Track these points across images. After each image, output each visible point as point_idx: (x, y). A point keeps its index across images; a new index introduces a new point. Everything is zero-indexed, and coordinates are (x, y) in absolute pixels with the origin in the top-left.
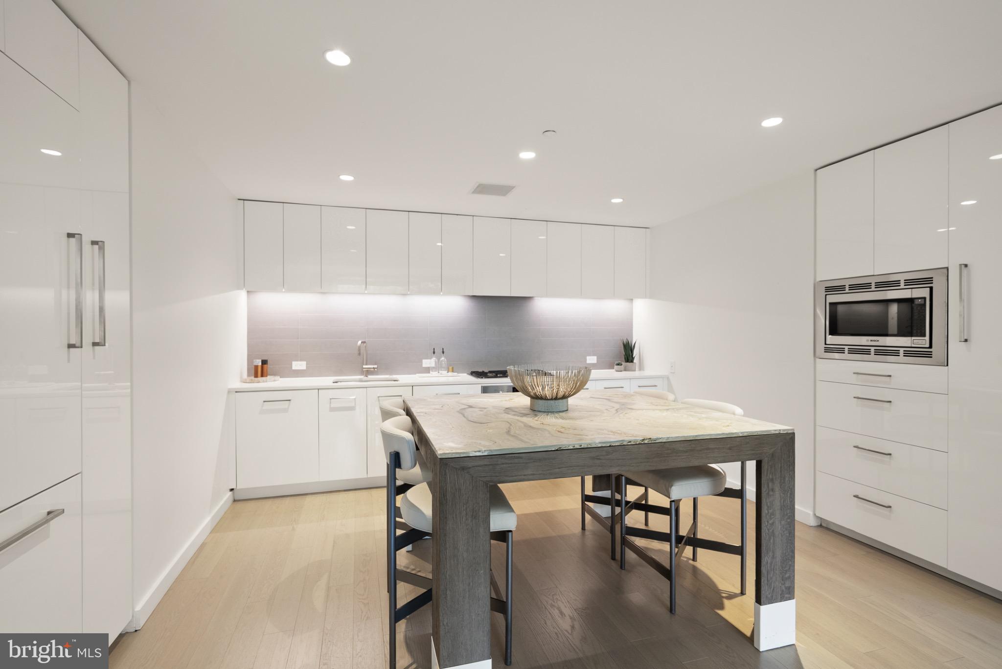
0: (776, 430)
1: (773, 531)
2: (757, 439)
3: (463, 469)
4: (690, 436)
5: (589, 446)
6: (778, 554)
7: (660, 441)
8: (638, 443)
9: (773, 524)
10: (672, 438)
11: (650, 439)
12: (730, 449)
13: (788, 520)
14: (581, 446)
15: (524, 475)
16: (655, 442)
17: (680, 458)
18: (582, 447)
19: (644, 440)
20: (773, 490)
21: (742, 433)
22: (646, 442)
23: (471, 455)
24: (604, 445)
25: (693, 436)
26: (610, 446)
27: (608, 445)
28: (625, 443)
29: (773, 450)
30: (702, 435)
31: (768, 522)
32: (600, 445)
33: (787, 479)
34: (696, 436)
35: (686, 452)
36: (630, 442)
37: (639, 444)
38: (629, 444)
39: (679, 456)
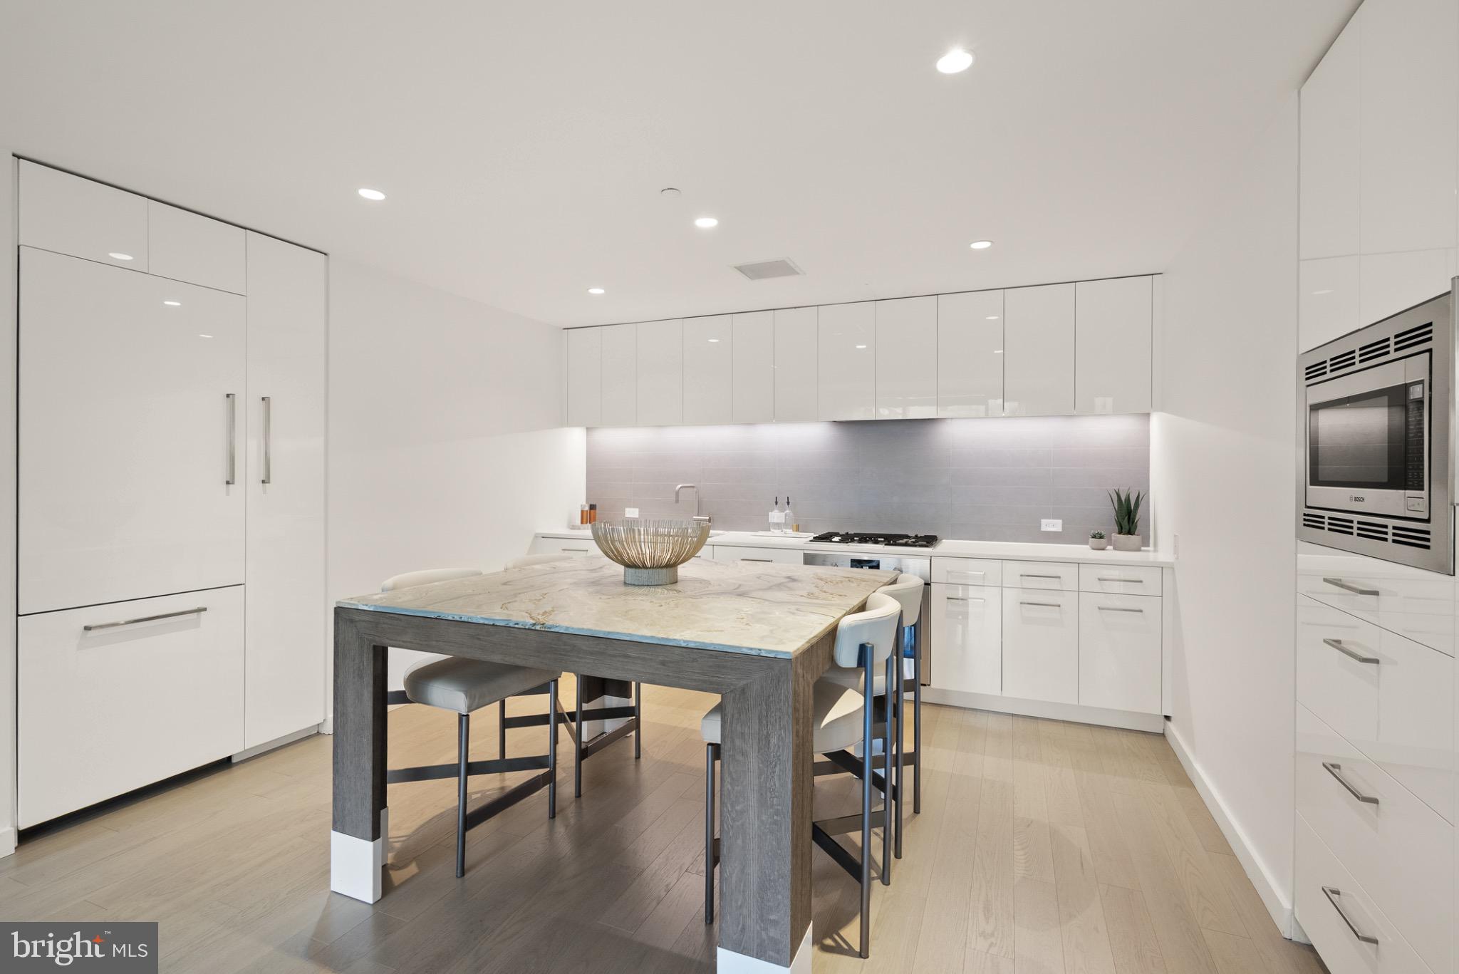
0: (751, 649)
1: (743, 825)
2: (711, 656)
3: (352, 621)
4: (599, 632)
5: (470, 620)
6: (753, 871)
7: (556, 630)
8: (527, 627)
9: (742, 812)
10: (573, 628)
11: (543, 624)
12: (663, 663)
13: (775, 817)
14: (461, 618)
15: (403, 642)
16: (549, 630)
17: (583, 661)
18: (463, 619)
19: (534, 624)
20: (744, 754)
21: (685, 641)
22: (538, 628)
23: (360, 608)
24: (486, 622)
25: (604, 632)
26: (493, 625)
27: (492, 623)
28: (511, 625)
29: (745, 682)
30: (618, 633)
31: (733, 806)
32: (481, 622)
33: (774, 741)
34: (609, 633)
35: (591, 653)
36: (517, 624)
37: (529, 629)
38: (516, 626)
39: (582, 658)
